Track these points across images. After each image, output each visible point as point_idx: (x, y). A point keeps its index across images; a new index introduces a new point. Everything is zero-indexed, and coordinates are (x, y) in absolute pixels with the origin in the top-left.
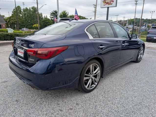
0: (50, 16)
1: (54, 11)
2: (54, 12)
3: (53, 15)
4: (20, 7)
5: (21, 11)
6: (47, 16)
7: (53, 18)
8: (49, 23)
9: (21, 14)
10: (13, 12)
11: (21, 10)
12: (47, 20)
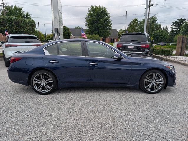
0: (172, 27)
1: (178, 19)
2: (178, 21)
3: (176, 25)
4: (137, 19)
5: (137, 24)
6: (167, 27)
7: (175, 28)
8: (162, 35)
9: (137, 27)
10: (129, 25)
11: (137, 22)
12: (160, 33)
